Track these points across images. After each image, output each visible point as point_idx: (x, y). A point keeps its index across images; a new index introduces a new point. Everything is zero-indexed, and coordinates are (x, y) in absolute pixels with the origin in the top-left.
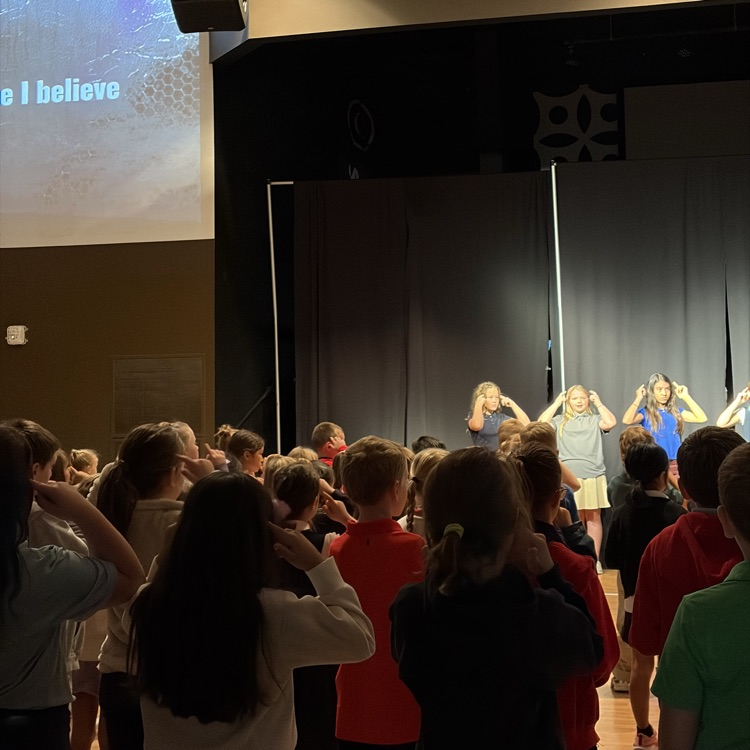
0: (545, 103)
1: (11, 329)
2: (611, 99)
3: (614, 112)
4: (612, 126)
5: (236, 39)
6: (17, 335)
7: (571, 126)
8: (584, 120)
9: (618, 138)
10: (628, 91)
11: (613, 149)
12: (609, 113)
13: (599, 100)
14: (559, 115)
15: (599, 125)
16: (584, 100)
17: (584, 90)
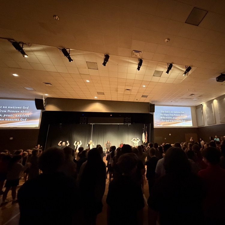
0: (81, 118)
2: (87, 118)
7: (83, 120)
9: (87, 121)
10: (89, 117)
16: (84, 118)
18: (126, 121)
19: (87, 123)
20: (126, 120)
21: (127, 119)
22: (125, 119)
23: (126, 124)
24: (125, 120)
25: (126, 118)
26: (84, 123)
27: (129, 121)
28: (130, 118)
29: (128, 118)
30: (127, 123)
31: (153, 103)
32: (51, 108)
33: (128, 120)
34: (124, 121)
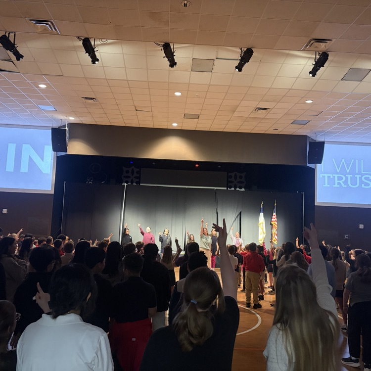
0: (125, 169)
1: (4, 210)
2: (138, 170)
3: (138, 172)
4: (138, 175)
5: (64, 154)
6: (5, 211)
7: (130, 174)
8: (133, 173)
9: (139, 178)
10: (142, 169)
11: (138, 180)
12: (137, 172)
13: (136, 170)
14: (127, 172)
15: (135, 175)
16: (133, 169)
17: (133, 167)
18: (232, 182)
19: (138, 183)
20: (233, 179)
21: (236, 175)
22: (231, 177)
23: (233, 189)
24: (229, 180)
25: (234, 173)
26: (132, 182)
27: (239, 182)
28: (243, 175)
29: (238, 175)
30: (235, 188)
31: (320, 139)
32: (77, 148)
33: (239, 179)
34: (228, 182)
